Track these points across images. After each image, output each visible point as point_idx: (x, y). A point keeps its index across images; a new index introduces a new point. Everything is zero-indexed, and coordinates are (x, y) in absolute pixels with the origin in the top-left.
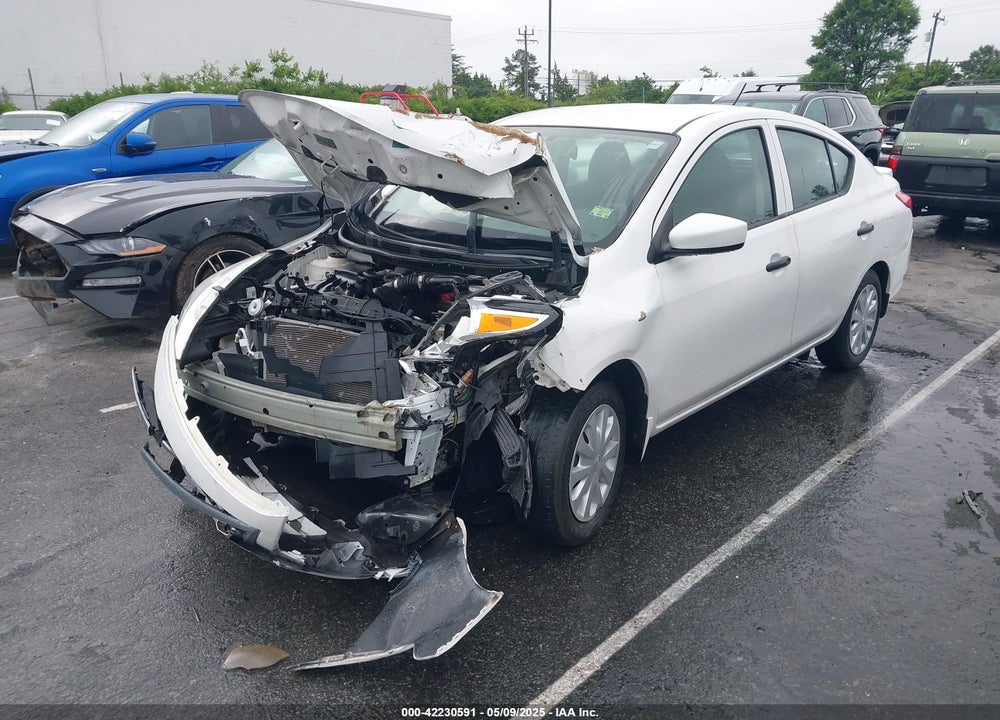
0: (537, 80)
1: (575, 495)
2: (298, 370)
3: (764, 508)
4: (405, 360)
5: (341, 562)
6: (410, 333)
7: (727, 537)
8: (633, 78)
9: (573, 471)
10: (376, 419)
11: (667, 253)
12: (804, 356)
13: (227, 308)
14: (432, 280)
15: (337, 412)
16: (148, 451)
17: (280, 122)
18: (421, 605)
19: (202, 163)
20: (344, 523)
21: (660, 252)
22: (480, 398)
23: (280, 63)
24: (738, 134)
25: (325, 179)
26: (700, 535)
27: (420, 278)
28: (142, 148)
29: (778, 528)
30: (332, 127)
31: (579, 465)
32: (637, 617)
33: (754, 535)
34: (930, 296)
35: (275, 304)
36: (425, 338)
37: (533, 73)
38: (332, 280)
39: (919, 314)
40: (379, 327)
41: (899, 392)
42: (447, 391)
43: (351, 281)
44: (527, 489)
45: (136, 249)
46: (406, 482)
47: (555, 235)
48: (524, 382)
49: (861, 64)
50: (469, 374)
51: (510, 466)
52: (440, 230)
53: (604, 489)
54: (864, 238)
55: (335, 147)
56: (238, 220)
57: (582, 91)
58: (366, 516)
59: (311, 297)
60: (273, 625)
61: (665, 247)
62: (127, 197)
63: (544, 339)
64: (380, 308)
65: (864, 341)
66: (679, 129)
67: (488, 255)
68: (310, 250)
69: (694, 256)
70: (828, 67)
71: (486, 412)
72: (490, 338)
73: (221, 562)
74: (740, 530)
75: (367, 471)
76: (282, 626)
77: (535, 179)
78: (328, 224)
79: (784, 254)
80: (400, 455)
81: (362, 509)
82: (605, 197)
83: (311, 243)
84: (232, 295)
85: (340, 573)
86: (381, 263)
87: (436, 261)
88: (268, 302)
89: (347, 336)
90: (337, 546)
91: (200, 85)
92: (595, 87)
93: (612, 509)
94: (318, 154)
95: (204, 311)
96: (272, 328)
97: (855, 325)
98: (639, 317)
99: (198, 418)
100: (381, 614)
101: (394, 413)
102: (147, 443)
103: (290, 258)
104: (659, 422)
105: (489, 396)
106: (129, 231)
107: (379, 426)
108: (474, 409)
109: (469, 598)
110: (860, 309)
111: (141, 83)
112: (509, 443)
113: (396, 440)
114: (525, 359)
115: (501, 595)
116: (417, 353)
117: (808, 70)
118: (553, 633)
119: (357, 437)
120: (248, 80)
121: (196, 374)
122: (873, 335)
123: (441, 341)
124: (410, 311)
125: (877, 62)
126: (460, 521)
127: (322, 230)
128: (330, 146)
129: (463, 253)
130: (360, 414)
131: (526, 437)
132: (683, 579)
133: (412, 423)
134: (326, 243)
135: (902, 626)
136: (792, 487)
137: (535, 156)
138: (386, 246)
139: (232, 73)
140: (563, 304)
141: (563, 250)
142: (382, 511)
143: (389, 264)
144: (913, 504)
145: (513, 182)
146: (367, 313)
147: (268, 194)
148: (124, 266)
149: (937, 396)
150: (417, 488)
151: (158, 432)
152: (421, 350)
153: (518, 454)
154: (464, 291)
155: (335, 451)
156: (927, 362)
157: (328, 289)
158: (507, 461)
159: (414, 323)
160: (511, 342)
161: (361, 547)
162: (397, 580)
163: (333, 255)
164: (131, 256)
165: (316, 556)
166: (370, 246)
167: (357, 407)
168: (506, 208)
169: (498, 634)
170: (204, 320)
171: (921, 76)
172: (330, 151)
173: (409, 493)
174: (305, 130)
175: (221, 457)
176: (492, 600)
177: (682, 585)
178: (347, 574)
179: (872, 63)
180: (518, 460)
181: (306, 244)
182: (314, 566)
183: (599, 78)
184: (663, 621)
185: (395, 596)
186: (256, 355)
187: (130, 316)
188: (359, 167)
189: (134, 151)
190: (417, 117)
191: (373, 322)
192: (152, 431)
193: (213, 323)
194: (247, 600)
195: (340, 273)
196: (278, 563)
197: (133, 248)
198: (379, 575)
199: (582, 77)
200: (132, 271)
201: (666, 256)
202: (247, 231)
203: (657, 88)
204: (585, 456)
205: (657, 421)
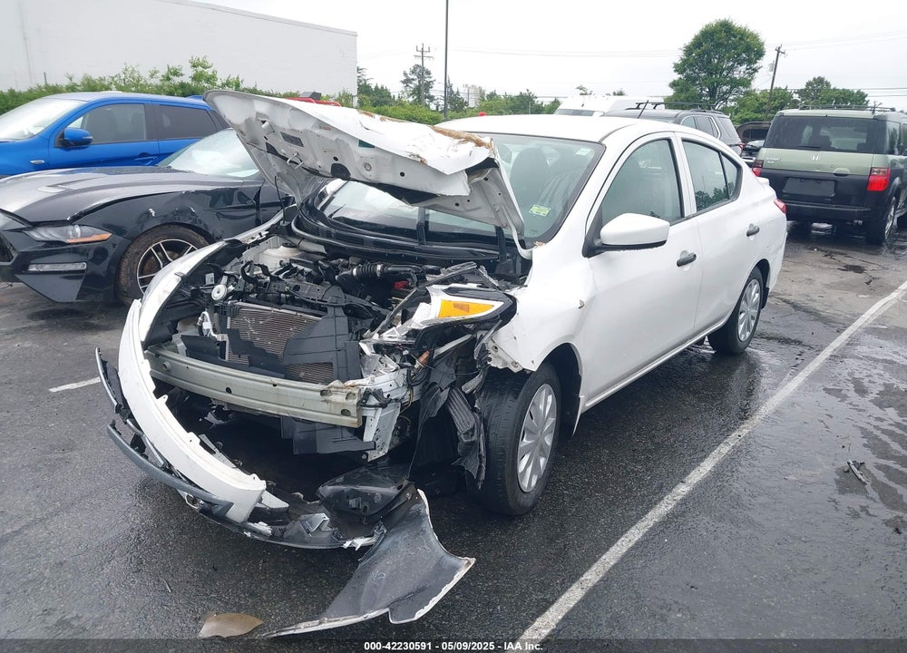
0: (432, 93)
1: (521, 468)
2: (262, 352)
3: (681, 479)
4: (365, 343)
5: (309, 532)
6: (370, 318)
7: (651, 505)
8: (518, 94)
9: (521, 445)
10: (339, 398)
11: (599, 248)
12: (700, 342)
13: (189, 294)
14: (389, 269)
15: (301, 391)
16: (114, 428)
17: (246, 120)
18: (391, 572)
19: (136, 157)
20: (302, 496)
21: (593, 248)
22: (434, 378)
23: (200, 69)
24: (651, 144)
25: (279, 174)
26: (628, 504)
27: (379, 267)
28: (80, 143)
29: (696, 495)
30: (300, 126)
31: (524, 440)
32: (583, 579)
33: (675, 502)
34: (795, 292)
35: (238, 290)
36: (384, 323)
37: (428, 86)
38: (287, 268)
39: (789, 306)
40: (340, 312)
41: (781, 375)
42: (405, 371)
43: (307, 270)
44: (481, 462)
45: (82, 237)
46: (364, 457)
47: (499, 229)
48: (480, 363)
49: (715, 89)
50: (425, 356)
51: (465, 441)
52: (389, 224)
53: (542, 461)
54: (752, 238)
55: (302, 145)
56: (182, 212)
57: (472, 104)
58: (327, 489)
59: (273, 284)
60: (244, 593)
61: (597, 243)
62: (74, 187)
63: (498, 324)
64: (341, 294)
65: (749, 330)
66: (603, 139)
67: (436, 246)
68: (263, 240)
69: (622, 251)
70: (687, 90)
71: (442, 391)
72: (450, 323)
73: (186, 534)
74: (662, 498)
75: (328, 447)
76: (252, 595)
77: (486, 179)
78: (280, 216)
79: (691, 251)
80: (359, 432)
81: (322, 483)
82: (542, 197)
83: (264, 233)
84: (193, 280)
85: (306, 543)
86: (333, 252)
87: (390, 251)
88: (231, 288)
89: (308, 319)
90: (303, 517)
91: (121, 86)
92: (483, 100)
93: (549, 480)
94: (282, 151)
95: (166, 296)
96: (236, 312)
97: (743, 315)
98: (579, 305)
99: (166, 396)
100: (353, 580)
101: (356, 391)
102: (114, 421)
103: (245, 247)
104: (588, 399)
105: (443, 376)
106: (75, 220)
107: (343, 404)
108: (429, 388)
109: (439, 564)
110: (746, 301)
111: (65, 82)
112: (464, 420)
113: (358, 417)
114: (481, 343)
115: (473, 561)
116: (376, 336)
117: (671, 92)
118: (509, 595)
119: (320, 414)
120: (167, 83)
121: (158, 355)
122: (756, 324)
123: (399, 325)
124: (368, 298)
125: (728, 87)
126: (421, 493)
127: (273, 221)
128: (296, 144)
129: (415, 244)
130: (323, 393)
131: (480, 413)
132: (619, 543)
133: (373, 401)
134: (278, 234)
135: (815, 582)
136: (702, 459)
137: (488, 158)
138: (338, 237)
139: (152, 76)
140: (515, 292)
141: (507, 244)
142: (342, 484)
143: (345, 254)
144: (808, 473)
145: (469, 182)
146: (329, 299)
147: (209, 188)
148: (69, 252)
149: (813, 377)
150: (375, 462)
151: (124, 409)
152: (380, 333)
153: (473, 430)
154: (422, 279)
155: (299, 427)
156: (801, 349)
157: (286, 276)
158: (462, 436)
159: (374, 308)
160: (467, 326)
161: (327, 518)
162: (364, 548)
163: (285, 245)
164: (77, 243)
165: (282, 527)
166: (324, 237)
167: (320, 387)
168: (457, 205)
169: (457, 597)
170: (167, 304)
171: (766, 100)
172: (296, 148)
173: (367, 467)
174: (272, 129)
175: (192, 434)
176: (464, 566)
177: (618, 549)
178: (316, 543)
179: (725, 88)
180: (472, 435)
181: (260, 234)
182: (282, 537)
183: (487, 93)
184: (606, 581)
185: (363, 564)
186: (219, 337)
187: (74, 300)
188: (325, 165)
189: (71, 145)
190: (382, 120)
191: (334, 307)
192: (118, 409)
193: (175, 306)
194: (216, 570)
195: (296, 262)
196: (249, 534)
197: (79, 236)
198: (347, 545)
199: (472, 91)
200: (77, 257)
201: (597, 251)
202: (188, 222)
203: (539, 103)
204: (530, 432)
205: (587, 399)
